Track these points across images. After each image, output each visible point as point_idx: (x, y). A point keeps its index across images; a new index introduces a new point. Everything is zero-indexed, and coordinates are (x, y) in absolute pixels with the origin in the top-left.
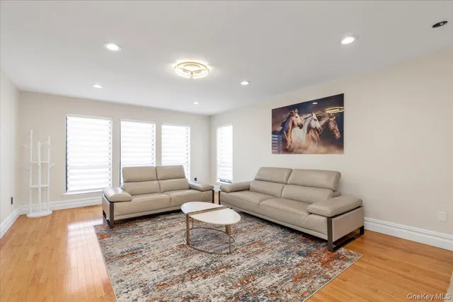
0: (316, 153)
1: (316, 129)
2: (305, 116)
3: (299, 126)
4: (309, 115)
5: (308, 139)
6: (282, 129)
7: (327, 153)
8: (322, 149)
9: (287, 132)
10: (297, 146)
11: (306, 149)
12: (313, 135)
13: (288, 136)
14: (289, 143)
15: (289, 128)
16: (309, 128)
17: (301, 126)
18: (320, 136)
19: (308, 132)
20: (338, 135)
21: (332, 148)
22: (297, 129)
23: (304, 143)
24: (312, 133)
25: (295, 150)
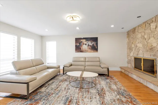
0: (91, 52)
1: (90, 46)
2: (87, 42)
3: (85, 44)
4: (88, 41)
5: (88, 48)
6: (79, 45)
7: (94, 52)
8: (92, 51)
9: (81, 46)
10: (85, 50)
11: (87, 51)
12: (90, 47)
13: (81, 47)
14: (82, 49)
15: (82, 45)
16: (88, 45)
17: (86, 44)
18: (92, 48)
19: (88, 46)
20: (96, 48)
21: (95, 51)
22: (84, 45)
23: (87, 50)
24: (89, 47)
25: (84, 52)
